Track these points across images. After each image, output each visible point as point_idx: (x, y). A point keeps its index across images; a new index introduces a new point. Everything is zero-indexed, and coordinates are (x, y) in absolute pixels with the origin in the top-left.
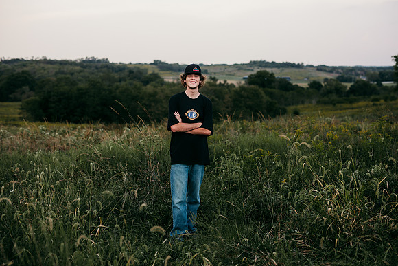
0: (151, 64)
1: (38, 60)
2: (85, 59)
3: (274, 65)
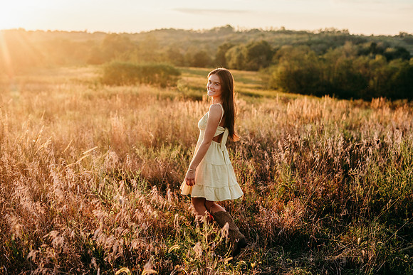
0: (396, 36)
1: (276, 30)
2: (323, 30)
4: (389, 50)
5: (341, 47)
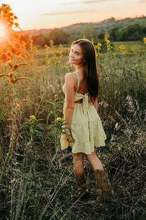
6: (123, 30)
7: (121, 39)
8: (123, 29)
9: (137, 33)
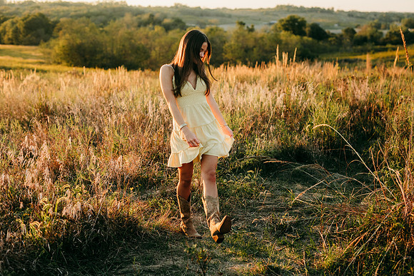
0: (172, 7)
1: (52, 2)
2: (101, 2)
3: (302, 10)
4: (167, 21)
5: (121, 19)
6: (13, 23)
7: (9, 39)
8: (14, 20)
9: (41, 31)
